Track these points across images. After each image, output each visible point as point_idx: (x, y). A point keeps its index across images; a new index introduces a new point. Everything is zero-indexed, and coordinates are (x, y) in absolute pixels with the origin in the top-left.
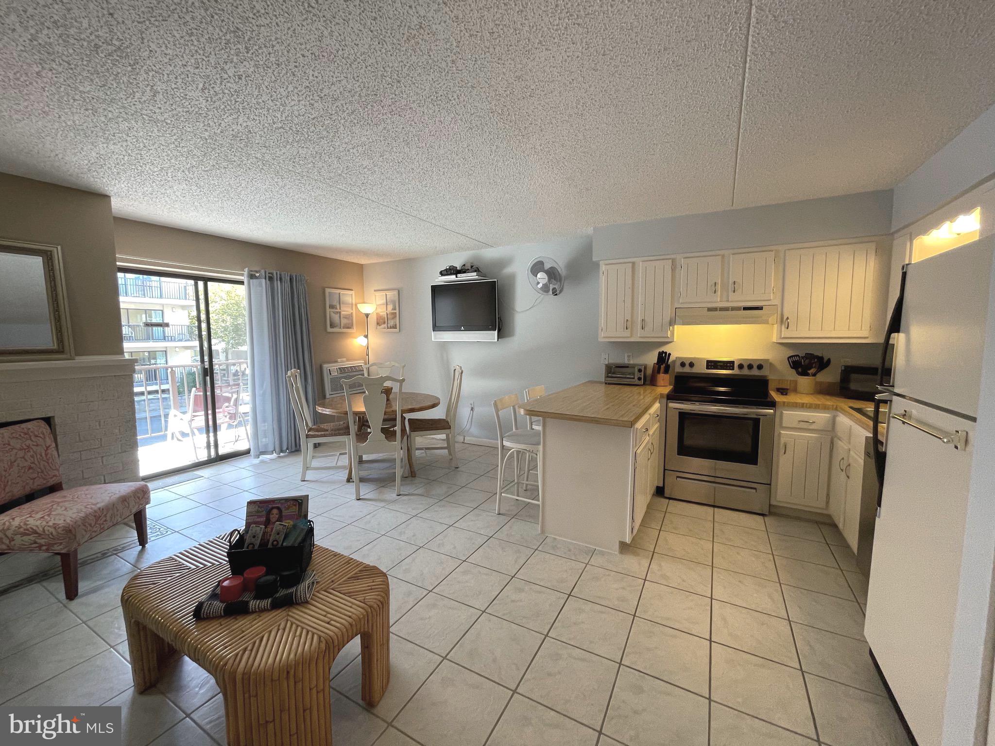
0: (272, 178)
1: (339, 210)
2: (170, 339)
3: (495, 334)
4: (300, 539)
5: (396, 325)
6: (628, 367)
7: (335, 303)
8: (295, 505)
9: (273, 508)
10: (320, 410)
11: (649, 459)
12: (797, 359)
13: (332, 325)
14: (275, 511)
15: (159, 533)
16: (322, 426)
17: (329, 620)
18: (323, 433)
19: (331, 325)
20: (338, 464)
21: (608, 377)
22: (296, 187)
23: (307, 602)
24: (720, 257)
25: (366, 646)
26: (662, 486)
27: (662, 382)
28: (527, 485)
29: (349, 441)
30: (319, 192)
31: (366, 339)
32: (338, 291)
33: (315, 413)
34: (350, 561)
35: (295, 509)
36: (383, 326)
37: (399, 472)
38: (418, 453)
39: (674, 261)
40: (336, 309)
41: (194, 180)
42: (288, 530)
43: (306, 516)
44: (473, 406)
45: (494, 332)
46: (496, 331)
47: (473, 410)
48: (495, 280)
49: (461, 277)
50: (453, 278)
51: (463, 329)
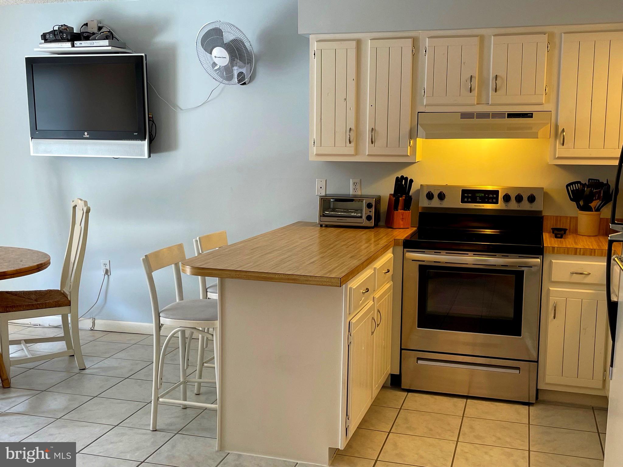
3: (144, 145)
6: (352, 200)
11: (373, 333)
12: (577, 186)
21: (324, 216)
24: (477, 39)
26: (398, 373)
27: (401, 223)
28: (199, 384)
39: (415, 42)
44: (108, 267)
45: (143, 142)
46: (146, 140)
47: (109, 274)
48: (143, 54)
49: (81, 45)
50: (66, 46)
51: (88, 136)
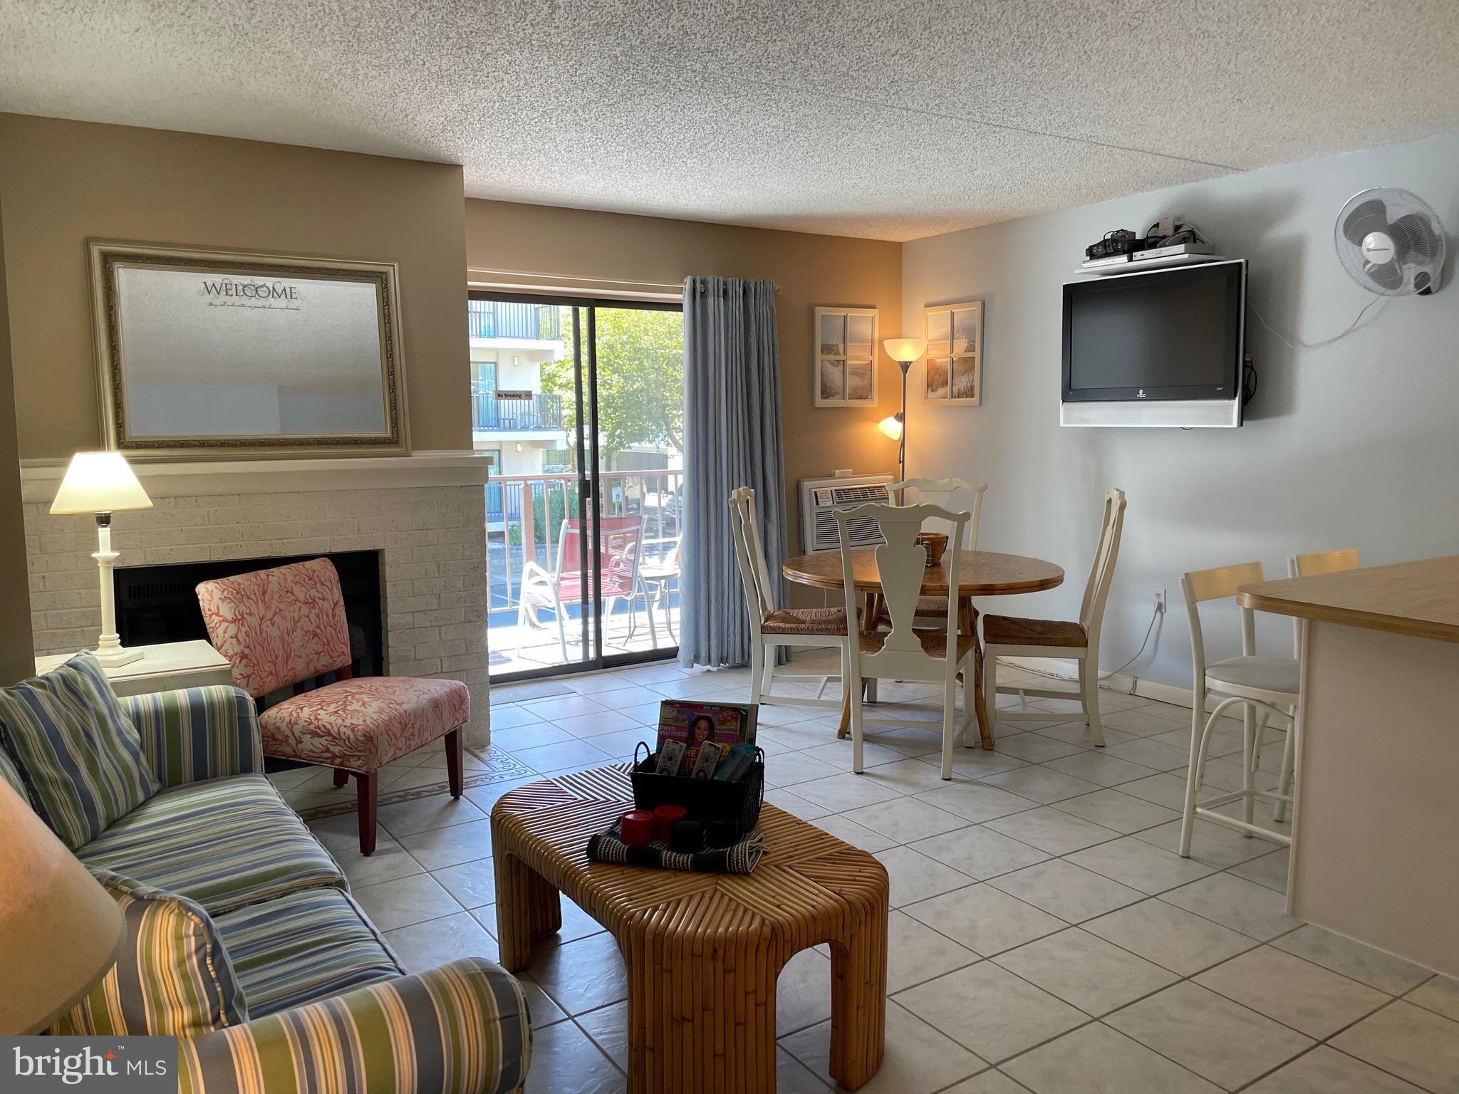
0: (719, 100)
1: (845, 138)
2: (507, 425)
3: (1232, 406)
4: (741, 773)
5: (972, 388)
7: (836, 340)
8: (735, 719)
9: (700, 718)
10: (790, 574)
13: (826, 393)
14: (703, 724)
15: (514, 771)
16: (795, 613)
17: (779, 903)
18: (794, 625)
19: (823, 393)
20: (823, 698)
22: (761, 108)
23: (747, 874)
25: (840, 974)
29: (846, 645)
30: (804, 110)
31: (900, 425)
32: (841, 312)
33: (782, 580)
34: (822, 836)
35: (736, 726)
36: (941, 391)
37: (948, 733)
38: (999, 697)
40: (837, 353)
41: (588, 123)
42: (722, 759)
43: (752, 740)
44: (1162, 600)
45: (1231, 401)
46: (1237, 398)
47: (1163, 611)
48: (1242, 260)
49: (1142, 257)
50: (1120, 262)
51: (1144, 396)
